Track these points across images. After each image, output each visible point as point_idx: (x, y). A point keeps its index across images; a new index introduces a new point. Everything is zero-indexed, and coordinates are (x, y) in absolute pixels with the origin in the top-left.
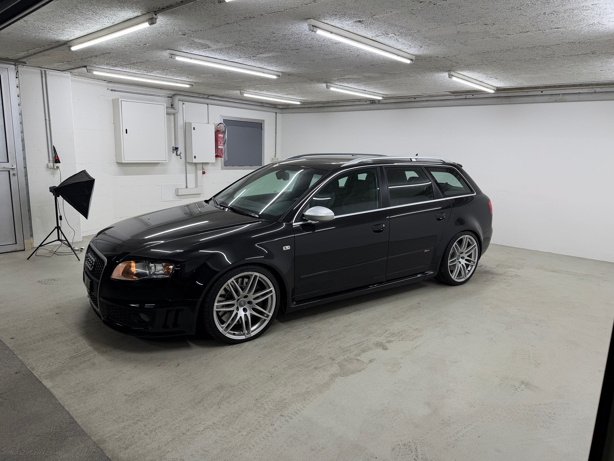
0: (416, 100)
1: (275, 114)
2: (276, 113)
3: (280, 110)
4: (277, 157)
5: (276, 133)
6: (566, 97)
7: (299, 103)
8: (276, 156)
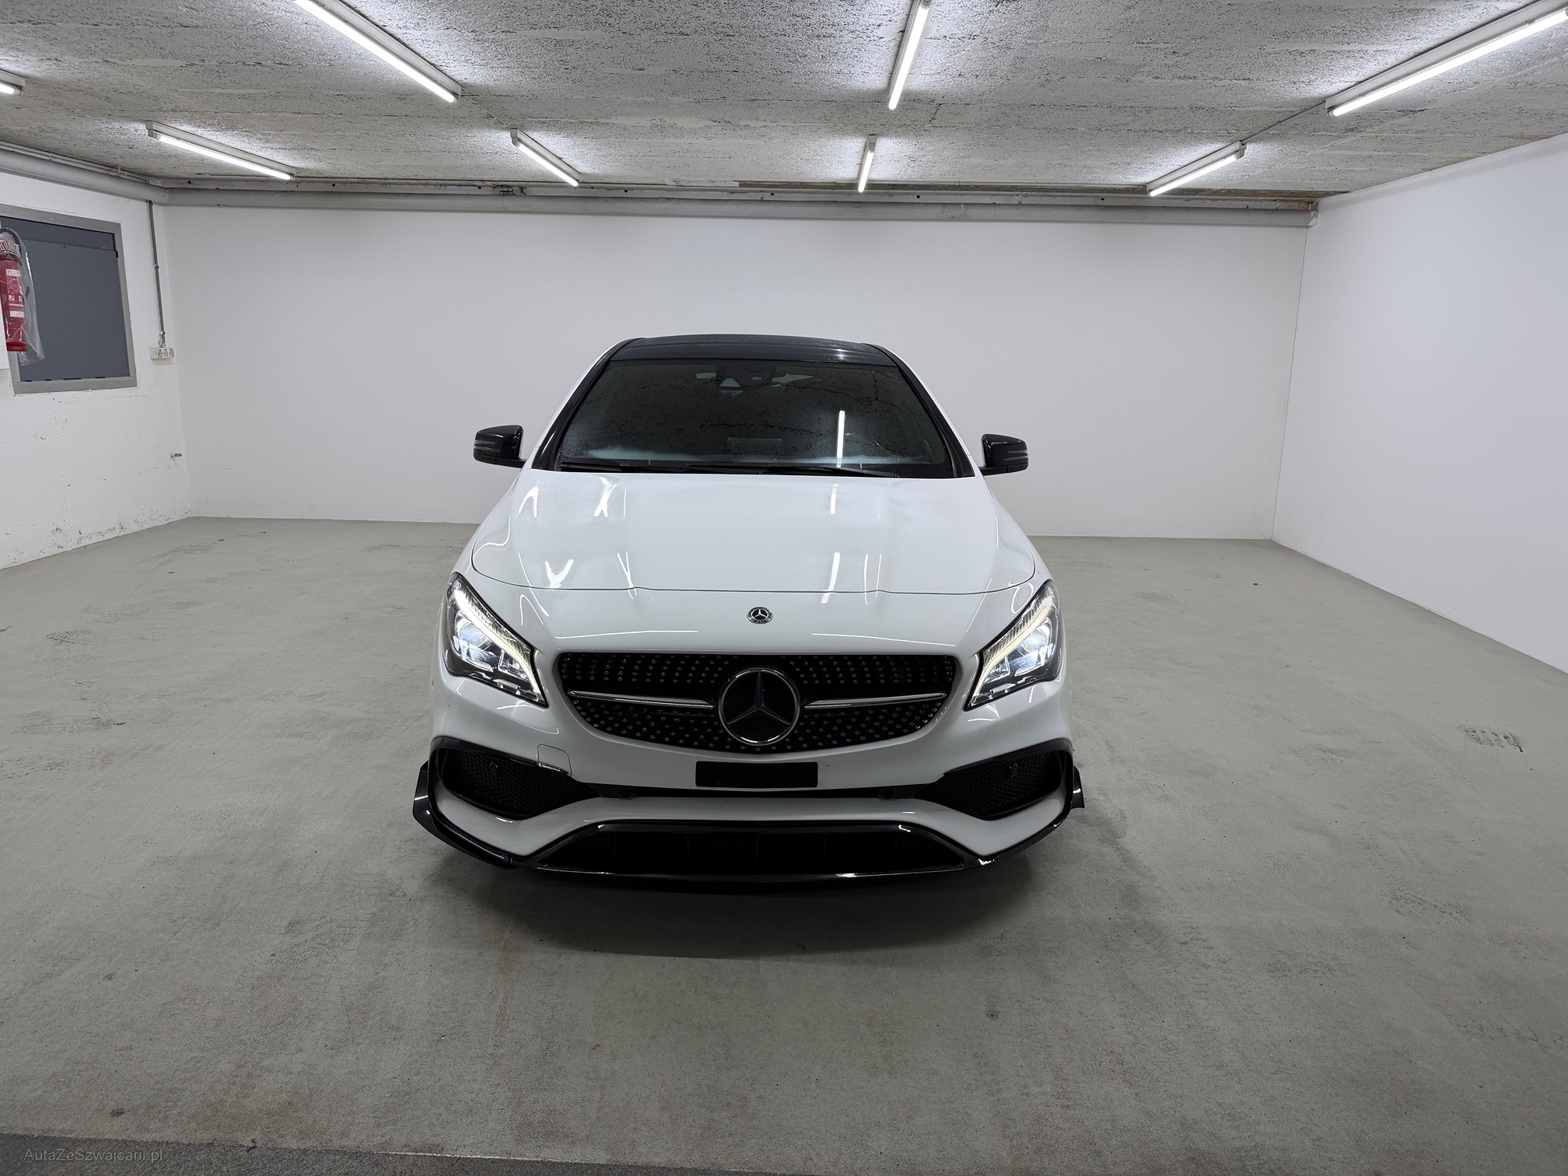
0: (628, 195)
1: (145, 205)
2: (150, 203)
3: (168, 195)
4: (169, 344)
5: (157, 268)
6: (974, 212)
7: (287, 177)
8: (164, 342)
